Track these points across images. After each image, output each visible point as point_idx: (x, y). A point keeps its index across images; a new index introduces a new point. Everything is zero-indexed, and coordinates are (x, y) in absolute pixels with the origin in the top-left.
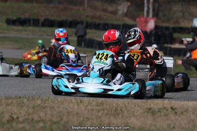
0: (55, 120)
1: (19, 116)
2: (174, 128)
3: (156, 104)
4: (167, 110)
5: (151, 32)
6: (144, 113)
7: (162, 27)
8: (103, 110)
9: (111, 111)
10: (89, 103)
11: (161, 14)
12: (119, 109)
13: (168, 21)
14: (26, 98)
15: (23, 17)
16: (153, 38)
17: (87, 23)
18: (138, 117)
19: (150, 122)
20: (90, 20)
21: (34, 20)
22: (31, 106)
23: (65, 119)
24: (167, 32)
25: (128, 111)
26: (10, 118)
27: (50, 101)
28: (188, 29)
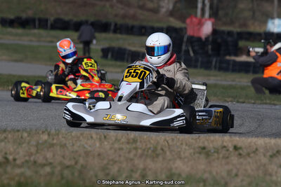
0: (67, 162)
1: (17, 157)
2: (236, 175)
3: (212, 141)
4: (228, 150)
5: (207, 38)
6: (194, 154)
7: (223, 32)
8: (136, 149)
9: (148, 151)
10: (117, 140)
11: (221, 13)
12: (159, 148)
13: (232, 23)
14: (26, 132)
15: (24, 16)
16: (210, 47)
17: (116, 25)
18: (186, 160)
19: (203, 167)
20: (120, 21)
21: (40, 20)
22: (33, 143)
23: (81, 161)
24: (230, 39)
25: (171, 151)
26: (3, 160)
27: (60, 136)
28: (259, 34)
